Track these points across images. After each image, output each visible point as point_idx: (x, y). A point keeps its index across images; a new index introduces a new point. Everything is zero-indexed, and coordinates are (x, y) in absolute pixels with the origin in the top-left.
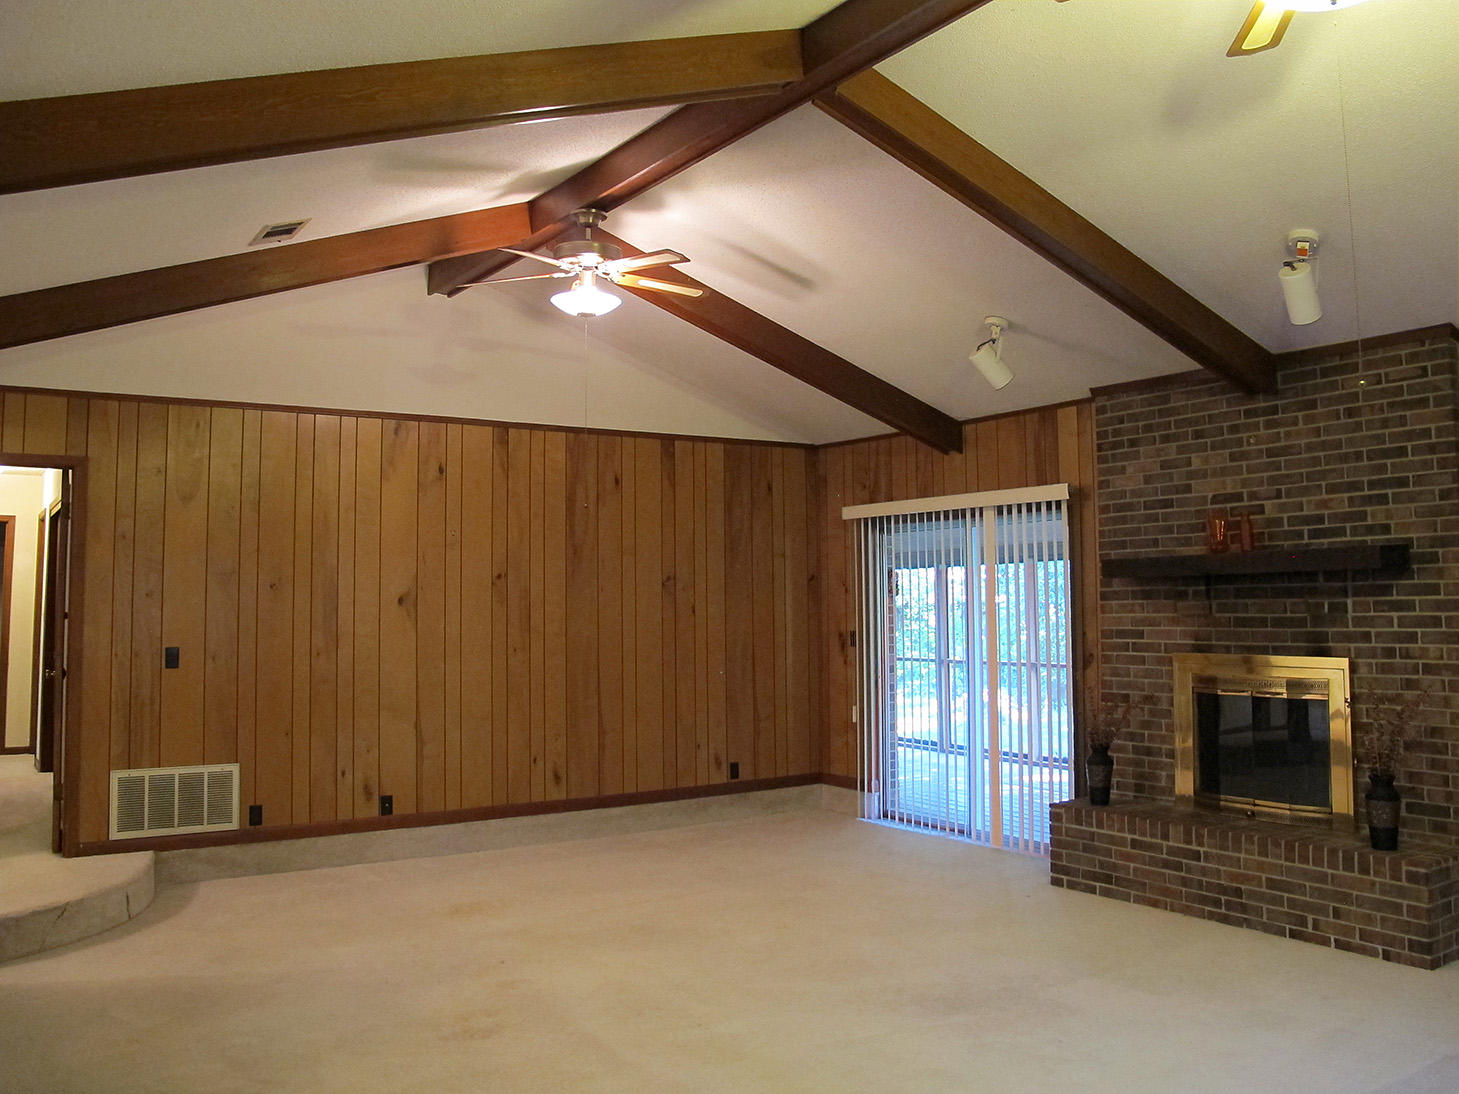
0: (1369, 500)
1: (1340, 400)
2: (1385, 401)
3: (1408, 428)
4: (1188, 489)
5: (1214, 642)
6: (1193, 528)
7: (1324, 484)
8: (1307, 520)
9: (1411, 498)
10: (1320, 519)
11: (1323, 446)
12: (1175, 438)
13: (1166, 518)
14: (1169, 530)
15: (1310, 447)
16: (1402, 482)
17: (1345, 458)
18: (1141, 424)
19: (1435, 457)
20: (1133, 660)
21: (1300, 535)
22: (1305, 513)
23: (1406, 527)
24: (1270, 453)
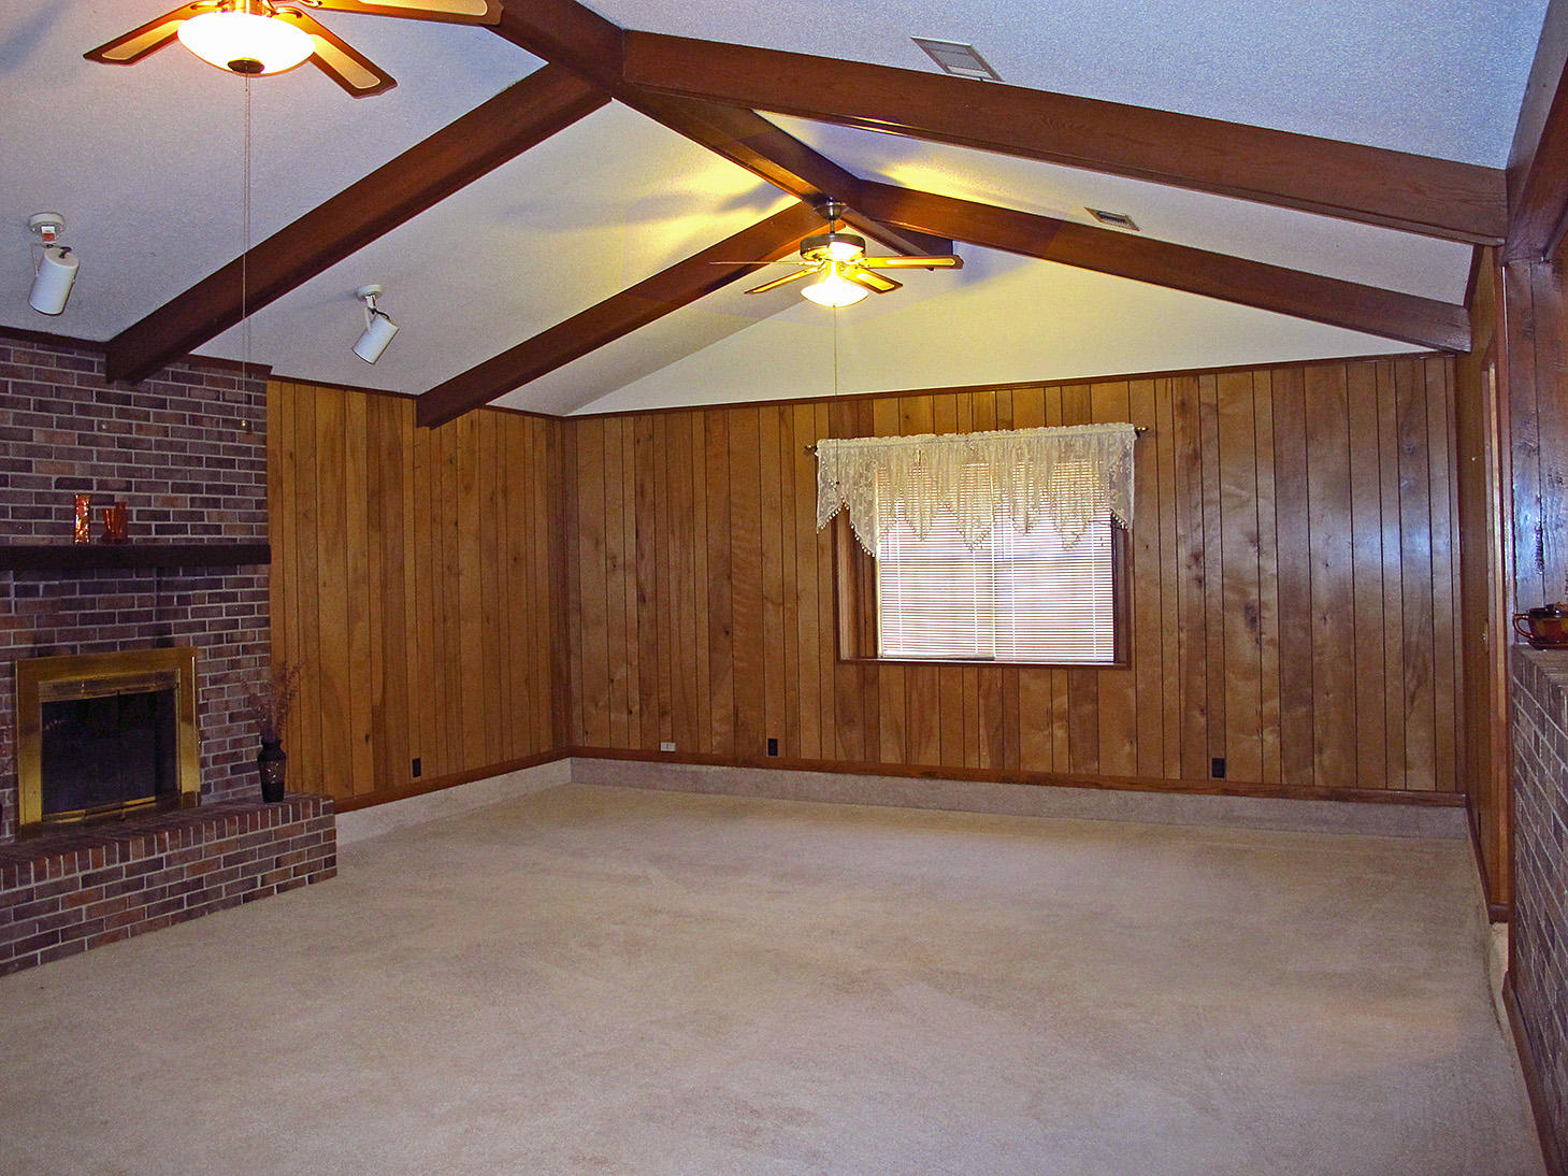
0: (206, 502)
1: (186, 406)
2: (221, 417)
3: (237, 444)
4: (27, 467)
5: (56, 644)
6: (34, 513)
7: (170, 482)
8: (154, 516)
9: (237, 504)
10: (166, 516)
11: (171, 446)
12: (13, 403)
15: (159, 445)
16: (230, 490)
17: (188, 461)
19: (253, 472)
21: (147, 530)
22: (152, 508)
23: (232, 529)
24: (122, 443)
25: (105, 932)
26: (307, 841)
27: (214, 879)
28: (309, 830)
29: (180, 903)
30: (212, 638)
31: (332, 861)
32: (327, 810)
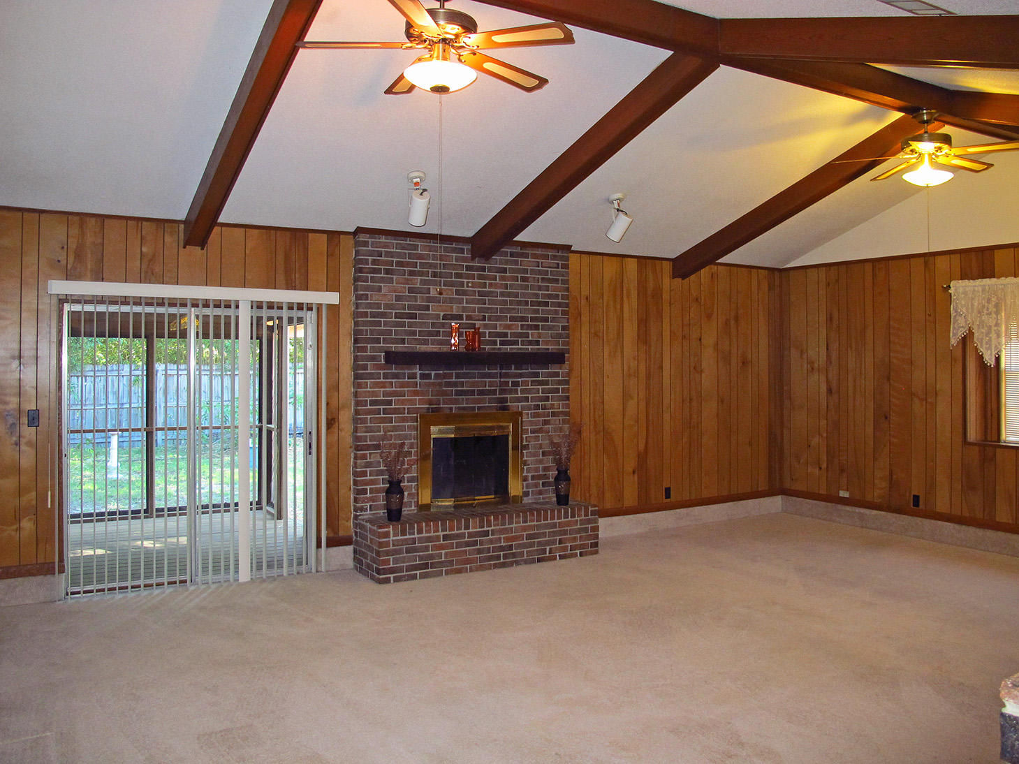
0: (530, 327)
1: (518, 271)
2: (540, 277)
3: (550, 292)
4: (427, 308)
5: (441, 406)
6: (430, 334)
7: (509, 315)
8: (499, 335)
9: (550, 328)
10: (506, 335)
11: (509, 295)
12: (421, 274)
13: (410, 325)
14: (414, 333)
15: (502, 294)
16: (546, 320)
17: (519, 303)
18: (395, 260)
19: (560, 309)
20: (383, 420)
21: (495, 343)
22: (498, 330)
23: (546, 343)
24: (480, 294)
25: (456, 567)
26: (579, 531)
27: (519, 546)
28: (581, 524)
29: (498, 557)
30: (532, 406)
31: (596, 545)
32: (593, 513)
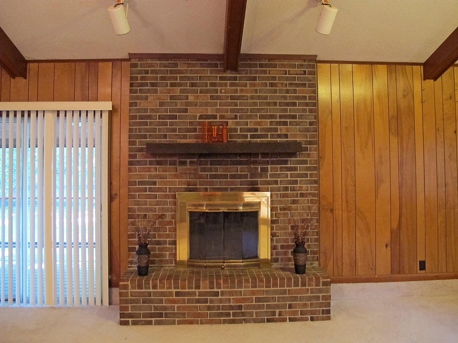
0: (279, 123)
1: (267, 78)
2: (288, 82)
3: (297, 95)
4: (186, 111)
5: (198, 187)
6: (188, 130)
7: (258, 114)
8: (249, 130)
9: (297, 124)
10: (256, 130)
11: (259, 98)
12: (180, 85)
13: (172, 124)
14: (174, 130)
15: (252, 97)
16: (294, 117)
17: (268, 104)
18: (159, 76)
19: (308, 108)
20: (149, 197)
21: (246, 137)
22: (249, 127)
23: (295, 136)
24: (232, 98)
26: (310, 298)
27: (248, 307)
28: (312, 293)
32: (325, 284)
